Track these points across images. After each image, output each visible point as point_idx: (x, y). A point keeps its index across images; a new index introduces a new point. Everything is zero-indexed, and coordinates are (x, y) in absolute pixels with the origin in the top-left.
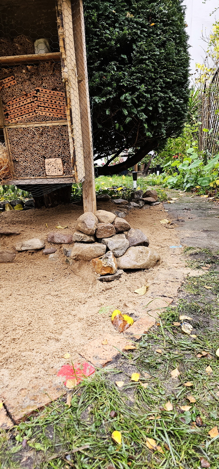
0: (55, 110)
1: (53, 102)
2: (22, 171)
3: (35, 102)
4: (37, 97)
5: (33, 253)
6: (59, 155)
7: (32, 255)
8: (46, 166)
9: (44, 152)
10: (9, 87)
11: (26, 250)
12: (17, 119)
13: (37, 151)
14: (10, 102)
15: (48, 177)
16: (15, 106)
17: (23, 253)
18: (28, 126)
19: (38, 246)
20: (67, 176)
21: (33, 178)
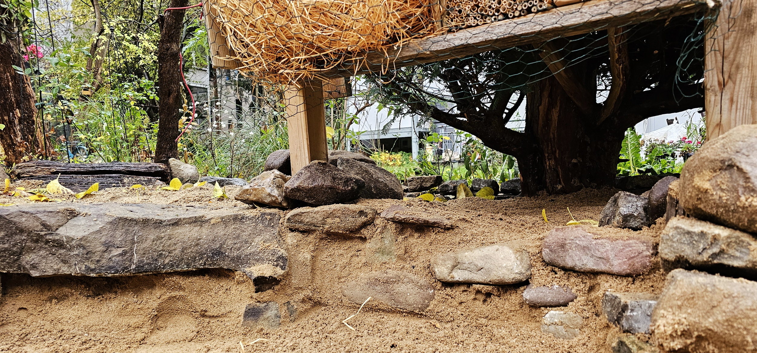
5: (488, 295)
7: (485, 301)
11: (469, 284)
17: (457, 292)
19: (505, 271)
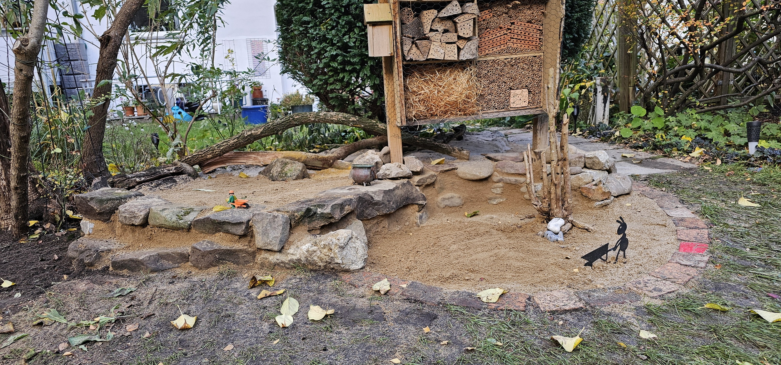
0: (527, 42)
1: (527, 34)
2: (485, 105)
3: (509, 34)
4: (510, 29)
6: (526, 86)
8: (512, 98)
9: (511, 84)
10: (484, 20)
12: (487, 51)
13: (505, 83)
14: (483, 35)
15: (511, 109)
16: (487, 39)
18: (498, 58)
20: (531, 107)
21: (495, 110)
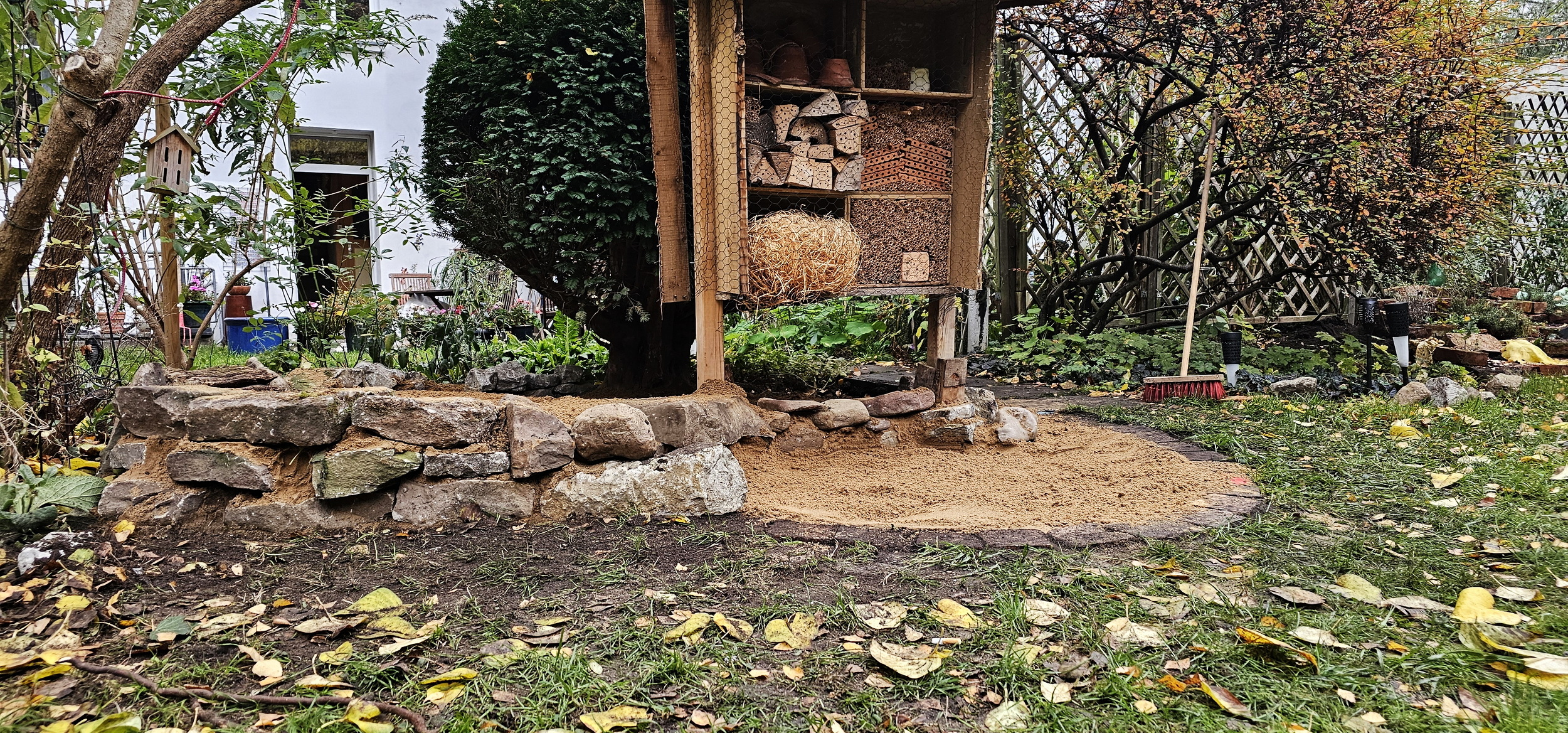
0: (928, 175)
1: (928, 162)
3: (901, 159)
4: (905, 152)
5: (849, 432)
6: (926, 247)
7: (846, 437)
8: (904, 266)
11: (838, 428)
12: (868, 184)
13: (895, 238)
15: (903, 284)
16: (868, 163)
18: (884, 197)
20: (932, 283)
21: (879, 284)
